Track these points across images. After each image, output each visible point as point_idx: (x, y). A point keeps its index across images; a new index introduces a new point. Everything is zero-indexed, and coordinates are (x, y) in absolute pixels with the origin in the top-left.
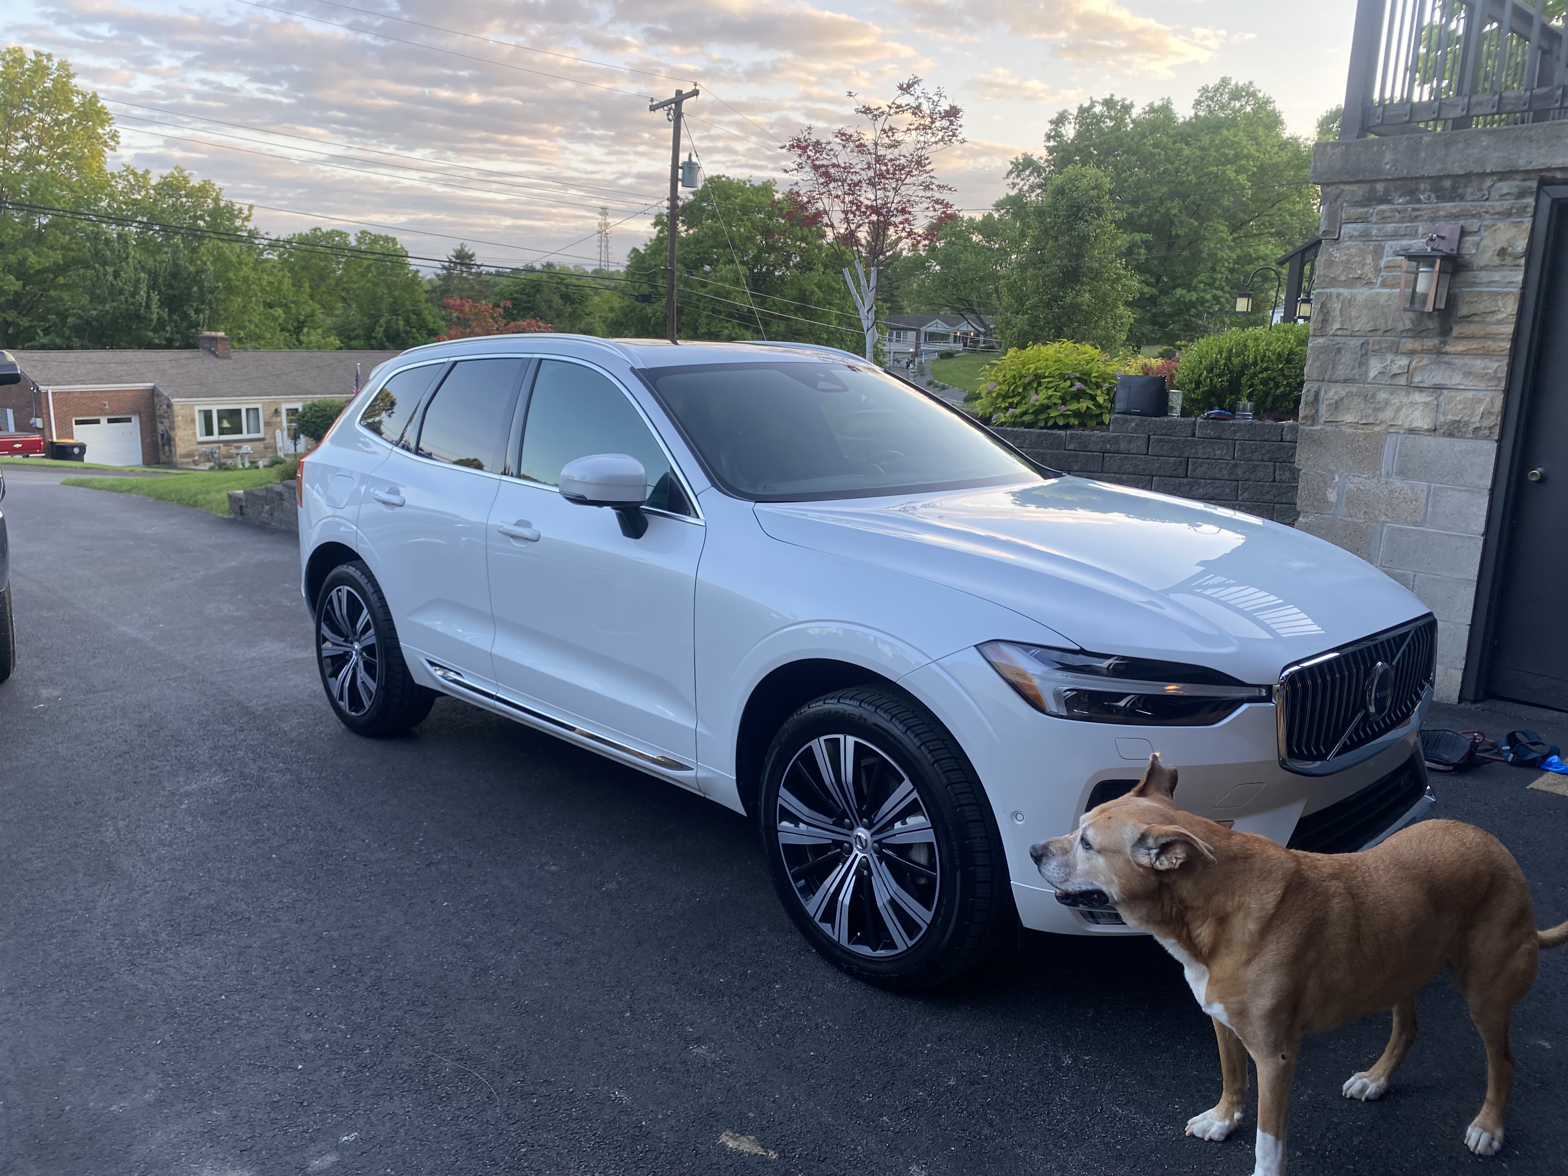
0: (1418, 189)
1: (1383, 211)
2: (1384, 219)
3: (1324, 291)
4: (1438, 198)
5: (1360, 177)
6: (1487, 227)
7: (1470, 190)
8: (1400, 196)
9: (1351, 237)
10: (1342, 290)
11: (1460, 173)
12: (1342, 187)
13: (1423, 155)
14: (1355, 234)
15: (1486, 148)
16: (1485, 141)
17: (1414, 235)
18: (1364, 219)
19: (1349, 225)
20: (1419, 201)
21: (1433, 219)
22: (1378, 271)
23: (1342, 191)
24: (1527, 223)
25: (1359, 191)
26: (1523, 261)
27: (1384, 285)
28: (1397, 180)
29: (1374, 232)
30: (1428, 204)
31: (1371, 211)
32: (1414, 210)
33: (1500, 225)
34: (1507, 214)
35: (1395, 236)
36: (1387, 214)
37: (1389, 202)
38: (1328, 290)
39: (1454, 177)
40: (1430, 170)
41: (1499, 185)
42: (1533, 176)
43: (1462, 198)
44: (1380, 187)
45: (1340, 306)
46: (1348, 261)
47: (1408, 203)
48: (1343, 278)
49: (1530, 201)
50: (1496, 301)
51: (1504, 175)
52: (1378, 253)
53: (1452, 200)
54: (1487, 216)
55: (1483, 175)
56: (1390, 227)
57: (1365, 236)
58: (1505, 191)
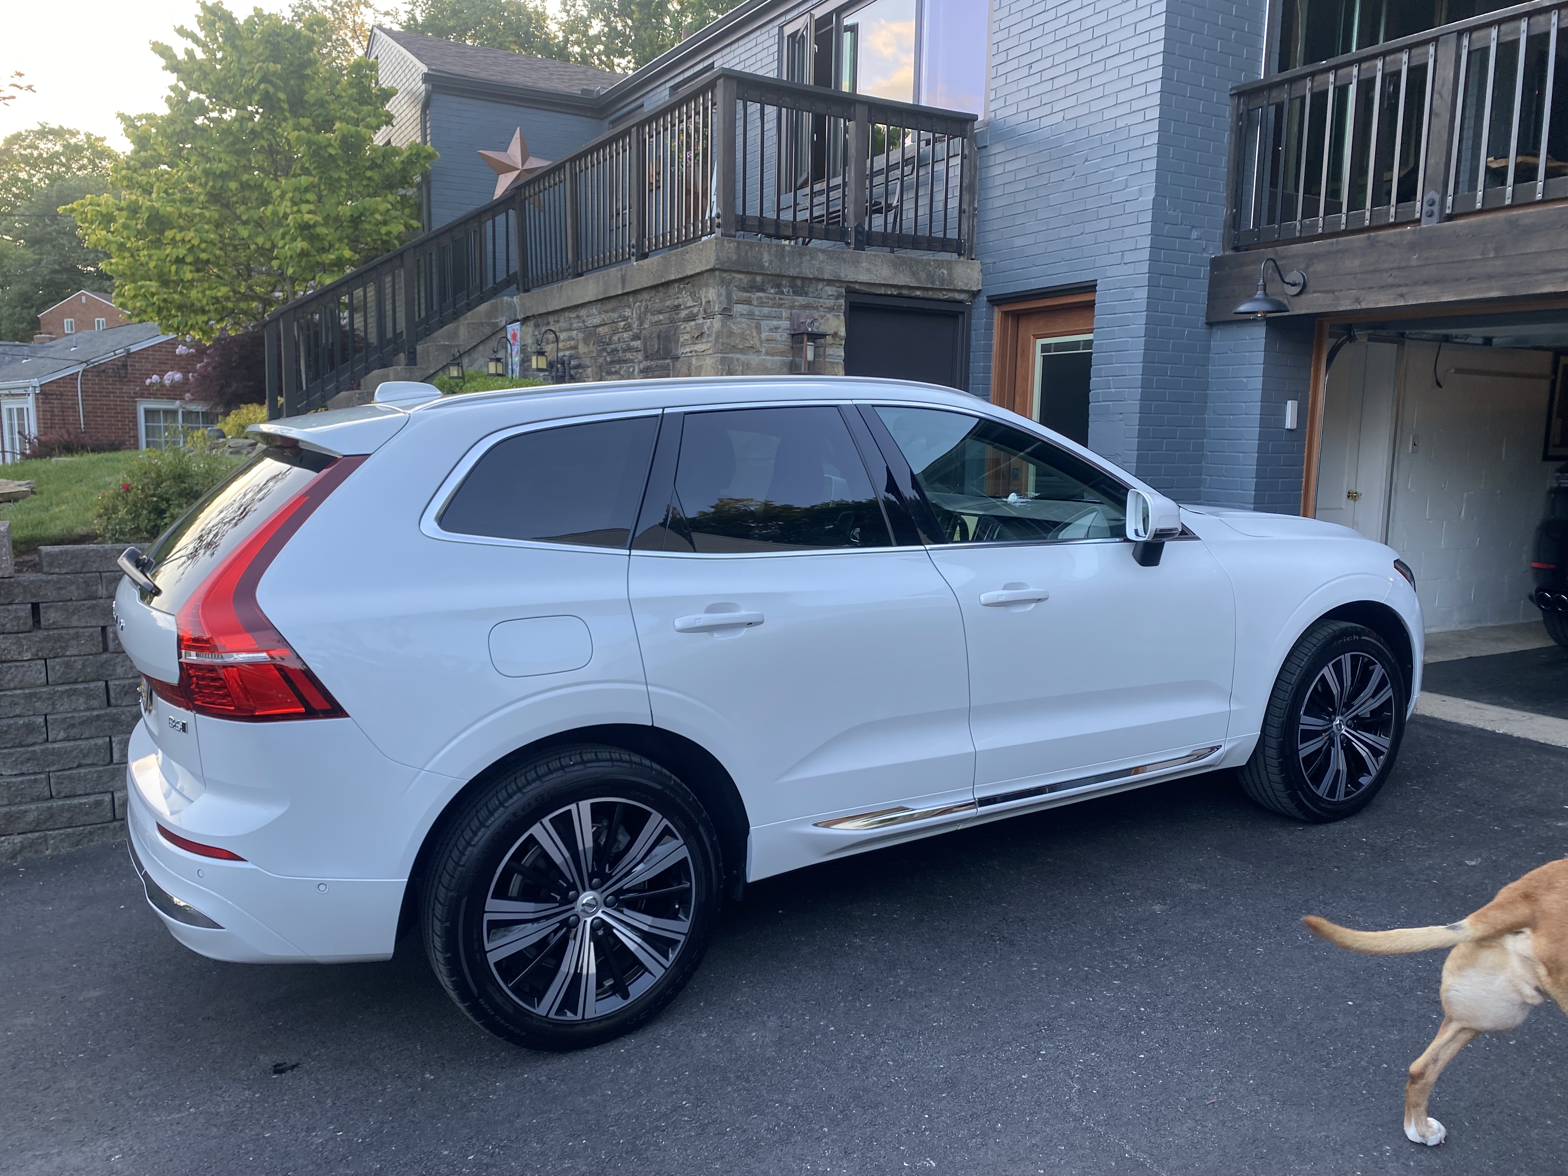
0: (781, 284)
1: (761, 298)
2: (762, 304)
3: (727, 355)
4: (794, 292)
5: (750, 270)
6: (822, 317)
7: (811, 289)
8: (772, 288)
9: (741, 315)
10: (739, 356)
11: (811, 276)
12: (734, 275)
13: (787, 260)
14: (745, 312)
15: (823, 262)
16: (821, 257)
17: (779, 318)
18: (748, 302)
19: (739, 305)
20: (782, 293)
21: (792, 307)
22: (761, 342)
23: (734, 278)
24: (842, 317)
25: (744, 279)
26: (843, 342)
27: (767, 354)
28: (771, 275)
29: (757, 313)
30: (789, 298)
31: (752, 296)
32: (780, 299)
33: (829, 316)
34: (831, 309)
35: (769, 317)
36: (765, 300)
37: (763, 291)
38: (730, 355)
39: (804, 279)
40: (792, 272)
41: (827, 288)
42: (845, 285)
43: (806, 294)
44: (759, 279)
45: (741, 368)
46: (743, 333)
47: (776, 293)
48: (740, 346)
49: (842, 301)
50: (834, 368)
51: (830, 282)
52: (758, 328)
53: (801, 295)
54: (821, 309)
55: (823, 280)
56: (766, 310)
57: (750, 315)
58: (830, 293)
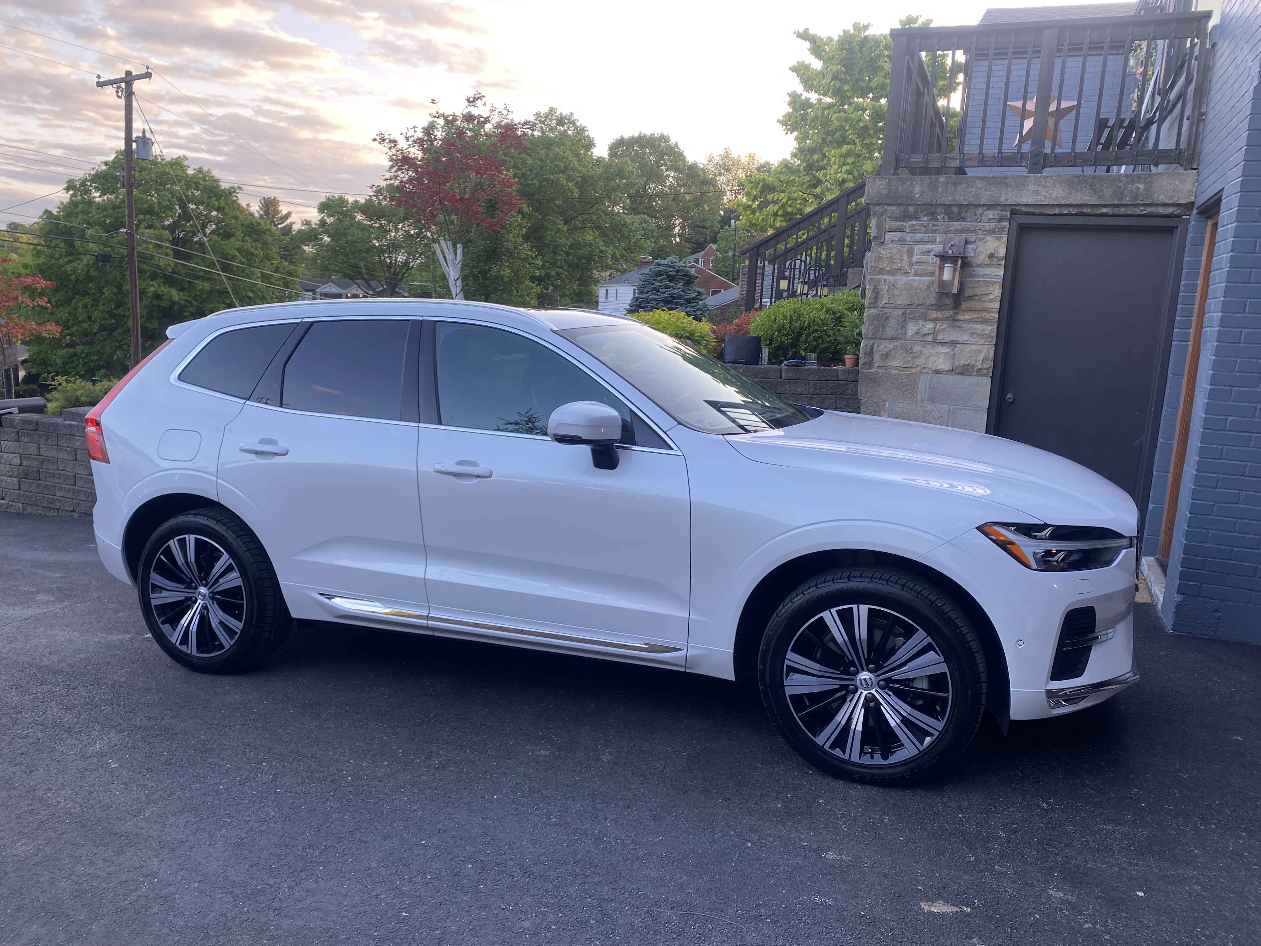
0: (936, 212)
1: (913, 225)
2: (914, 231)
3: (875, 277)
4: (949, 219)
5: (900, 201)
6: (980, 240)
7: (969, 214)
8: (925, 216)
9: (892, 241)
10: (887, 277)
11: (965, 203)
12: (886, 207)
13: (940, 190)
14: (895, 239)
15: (980, 188)
16: (979, 184)
17: (934, 242)
18: (901, 230)
19: (891, 233)
20: (937, 220)
21: (947, 232)
22: (911, 264)
23: (886, 210)
24: (1005, 239)
25: (896, 210)
26: (1003, 262)
27: (916, 274)
28: (922, 205)
29: (908, 239)
30: (943, 223)
31: (905, 224)
32: (934, 225)
33: (988, 238)
34: (992, 232)
35: (921, 242)
36: (917, 227)
37: (917, 219)
38: (878, 277)
39: (960, 206)
40: (947, 199)
41: (988, 212)
42: (1008, 208)
43: (964, 219)
44: (911, 209)
45: (887, 287)
46: (892, 257)
47: (930, 221)
48: (888, 269)
49: (1006, 224)
50: (988, 286)
51: (990, 207)
52: (910, 252)
53: (958, 220)
54: (980, 232)
55: (979, 205)
56: (918, 236)
57: (902, 241)
58: (991, 217)
